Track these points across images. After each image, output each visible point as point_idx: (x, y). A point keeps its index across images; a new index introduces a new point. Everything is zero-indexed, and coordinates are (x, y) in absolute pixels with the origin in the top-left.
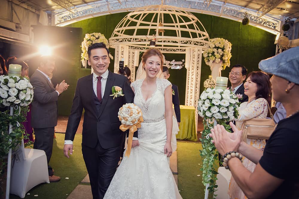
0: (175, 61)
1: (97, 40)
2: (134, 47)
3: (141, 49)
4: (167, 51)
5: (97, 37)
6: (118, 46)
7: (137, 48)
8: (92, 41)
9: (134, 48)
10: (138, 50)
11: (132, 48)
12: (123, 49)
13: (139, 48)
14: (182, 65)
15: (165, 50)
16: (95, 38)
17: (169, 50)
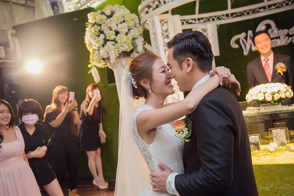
1: (108, 20)
2: (204, 19)
3: (220, 19)
4: (278, 7)
5: (108, 13)
6: (153, 21)
7: (211, 20)
8: (100, 25)
9: (205, 21)
10: (213, 22)
11: (201, 21)
12: (165, 24)
13: (216, 19)
15: (273, 7)
16: (105, 17)
17: (282, 5)
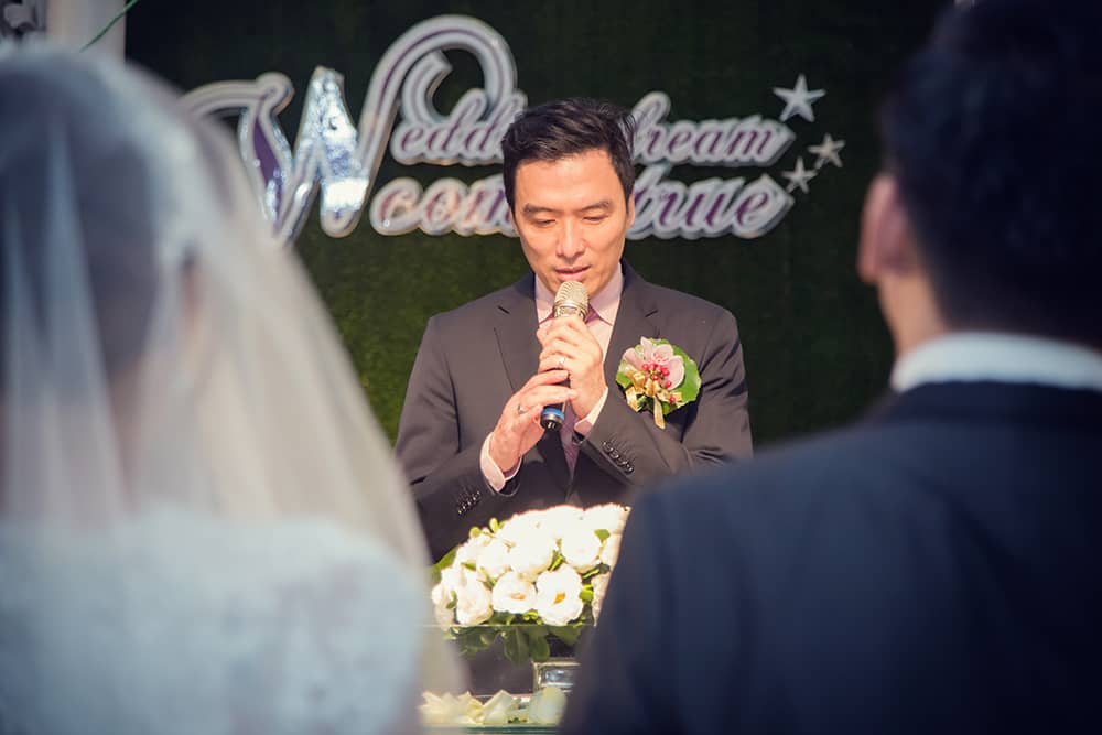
0: (669, 119)
14: (778, 169)
